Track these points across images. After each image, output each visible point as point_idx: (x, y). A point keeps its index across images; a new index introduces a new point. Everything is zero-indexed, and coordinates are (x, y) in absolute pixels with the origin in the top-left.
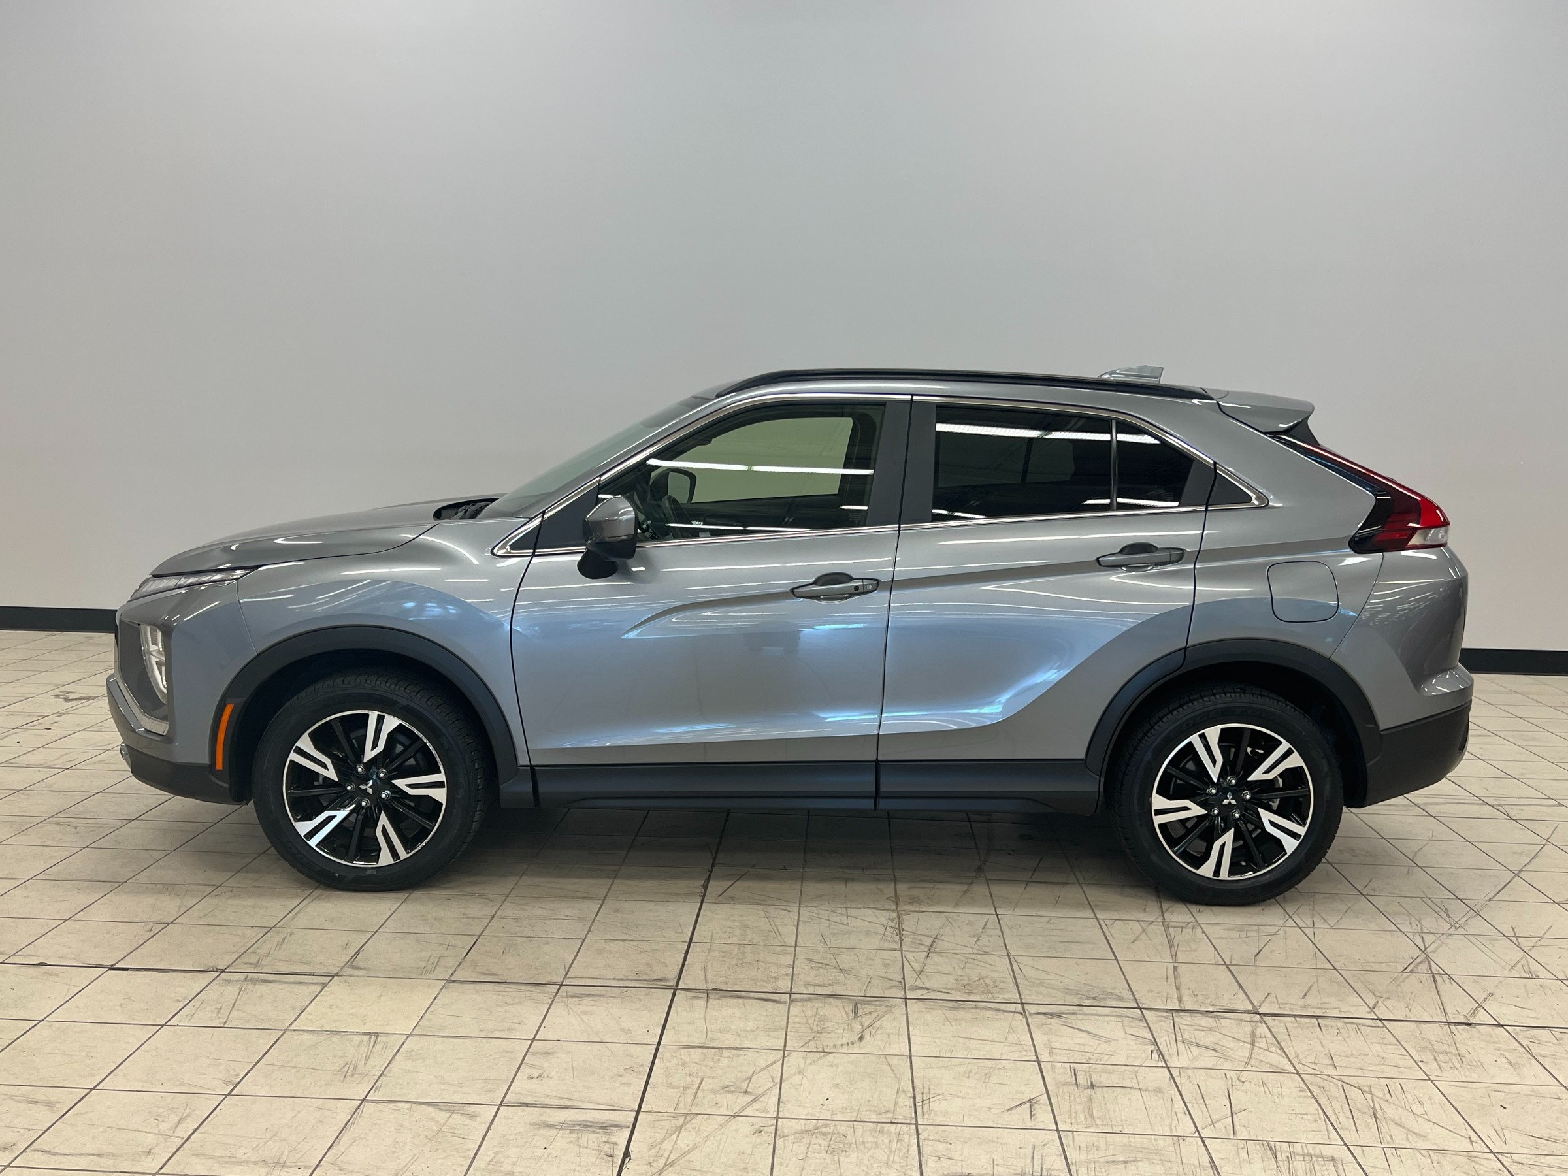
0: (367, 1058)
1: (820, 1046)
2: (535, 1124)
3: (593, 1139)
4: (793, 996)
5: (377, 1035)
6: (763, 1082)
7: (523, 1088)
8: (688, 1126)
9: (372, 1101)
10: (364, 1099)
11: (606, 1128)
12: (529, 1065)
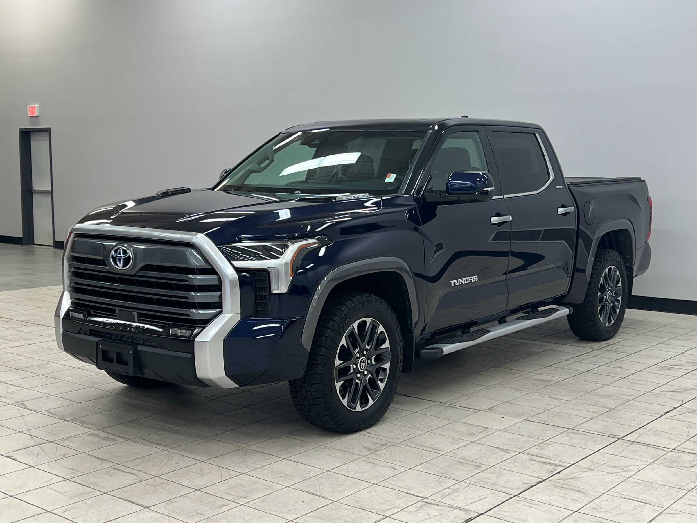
0: (479, 433)
1: (670, 464)
2: (530, 459)
3: (549, 467)
4: (673, 450)
5: (487, 428)
6: (635, 468)
7: (534, 451)
8: (589, 472)
9: (475, 443)
10: (473, 442)
11: (556, 465)
12: (540, 446)
